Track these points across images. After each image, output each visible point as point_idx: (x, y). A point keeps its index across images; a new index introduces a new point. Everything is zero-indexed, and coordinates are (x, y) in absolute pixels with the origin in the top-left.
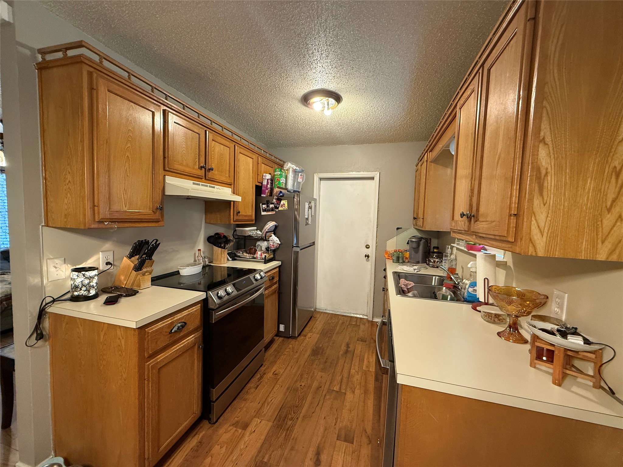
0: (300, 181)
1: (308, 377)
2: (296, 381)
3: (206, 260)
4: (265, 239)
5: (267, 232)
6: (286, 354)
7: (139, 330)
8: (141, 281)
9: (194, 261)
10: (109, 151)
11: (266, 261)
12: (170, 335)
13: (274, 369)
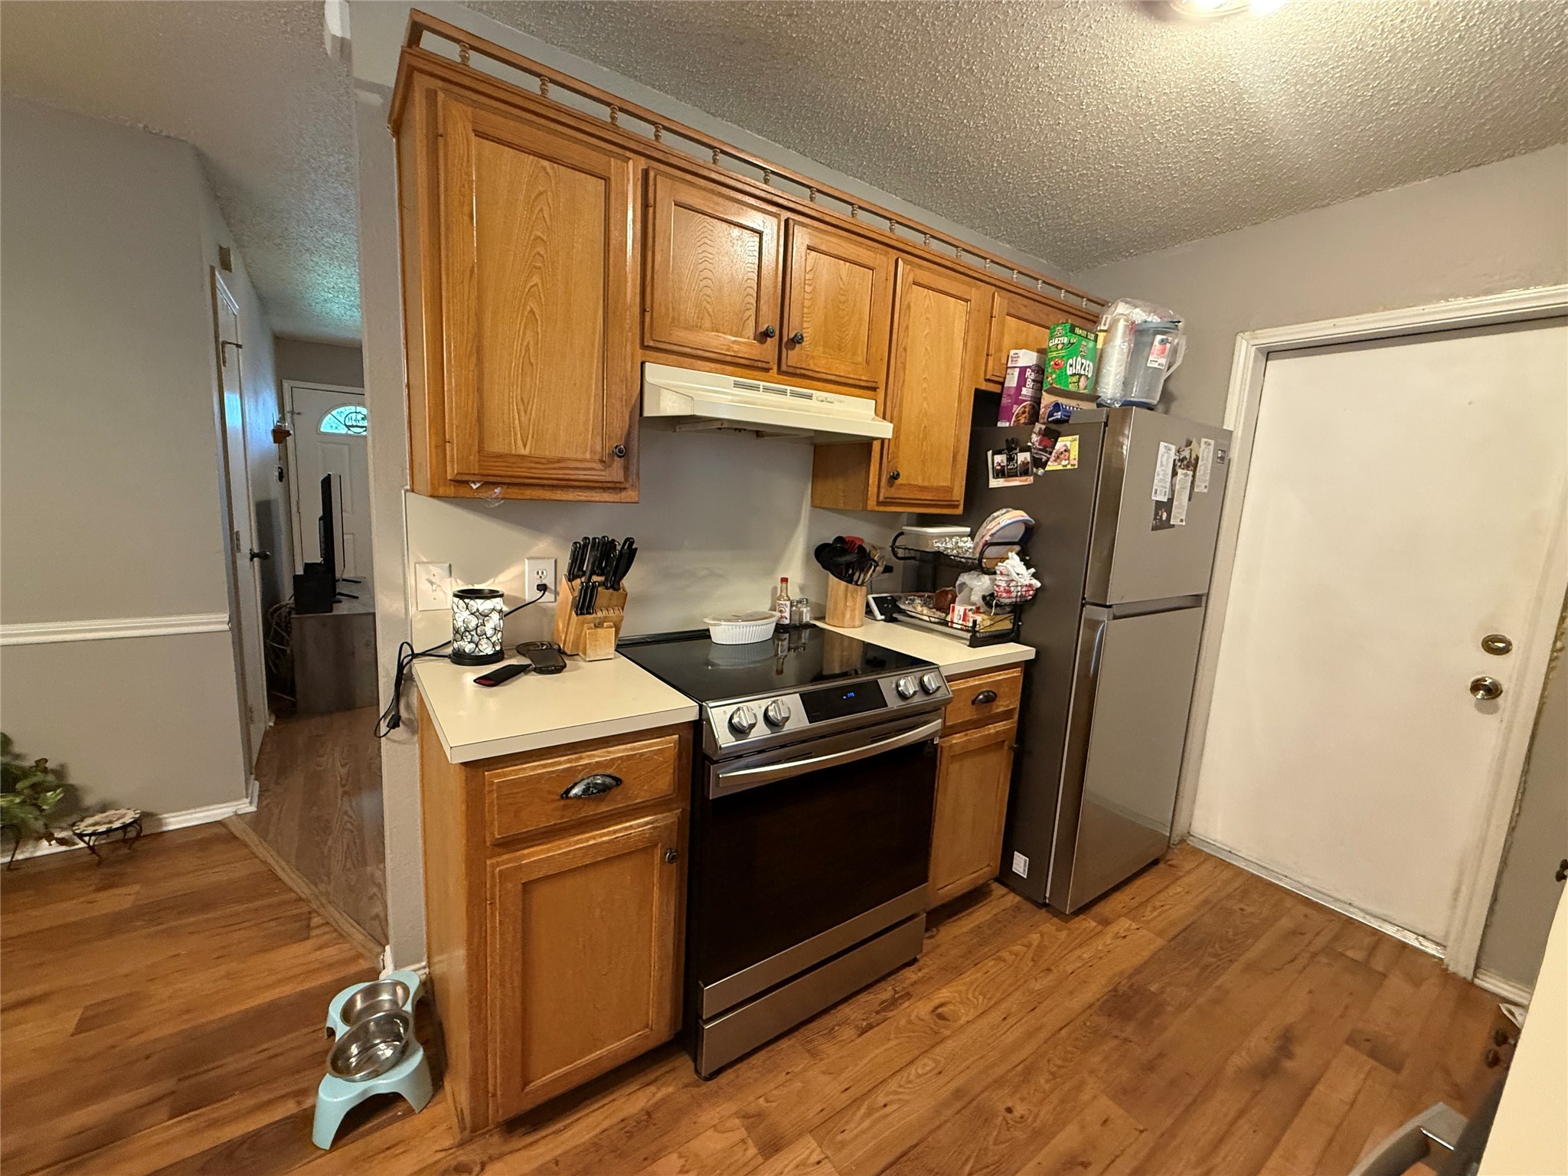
0: (1156, 365)
1: (1052, 1091)
2: (999, 1083)
3: (805, 610)
4: (979, 566)
5: (988, 544)
6: (1004, 961)
7: (468, 769)
8: (588, 641)
9: (771, 610)
10: (479, 297)
11: (977, 640)
12: (562, 803)
13: (944, 994)
